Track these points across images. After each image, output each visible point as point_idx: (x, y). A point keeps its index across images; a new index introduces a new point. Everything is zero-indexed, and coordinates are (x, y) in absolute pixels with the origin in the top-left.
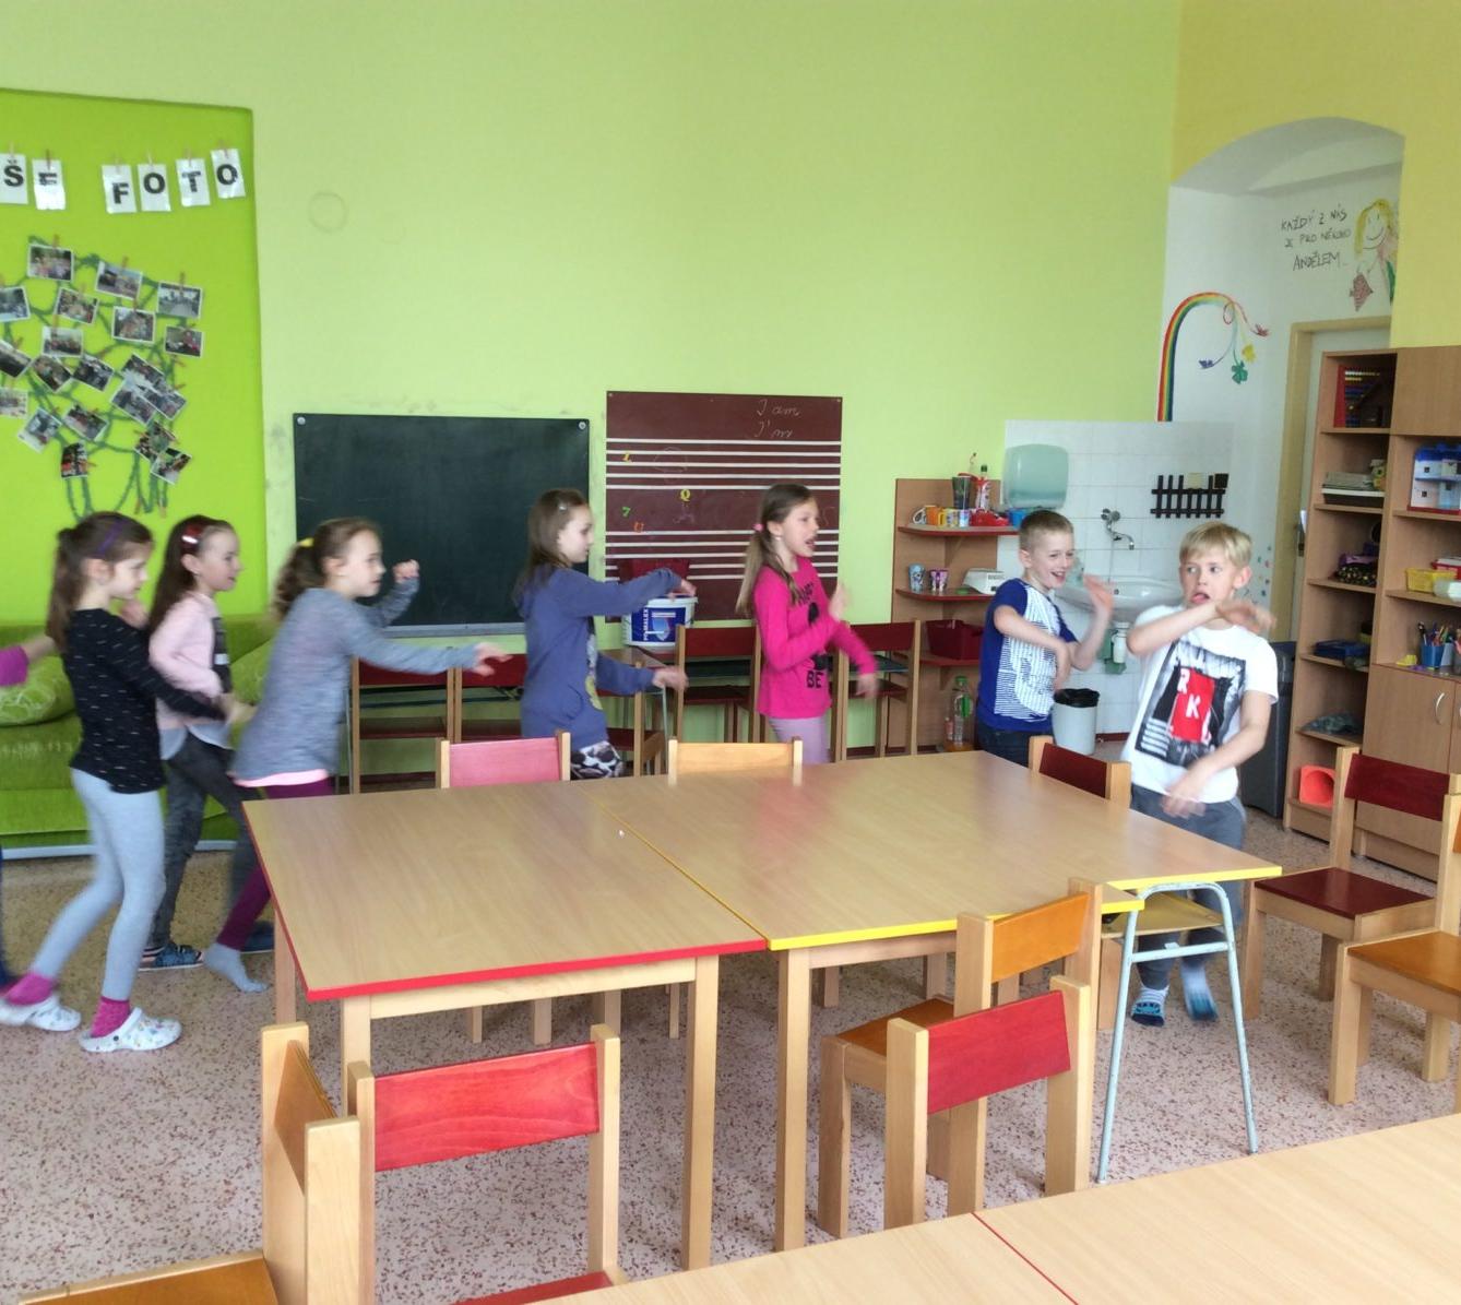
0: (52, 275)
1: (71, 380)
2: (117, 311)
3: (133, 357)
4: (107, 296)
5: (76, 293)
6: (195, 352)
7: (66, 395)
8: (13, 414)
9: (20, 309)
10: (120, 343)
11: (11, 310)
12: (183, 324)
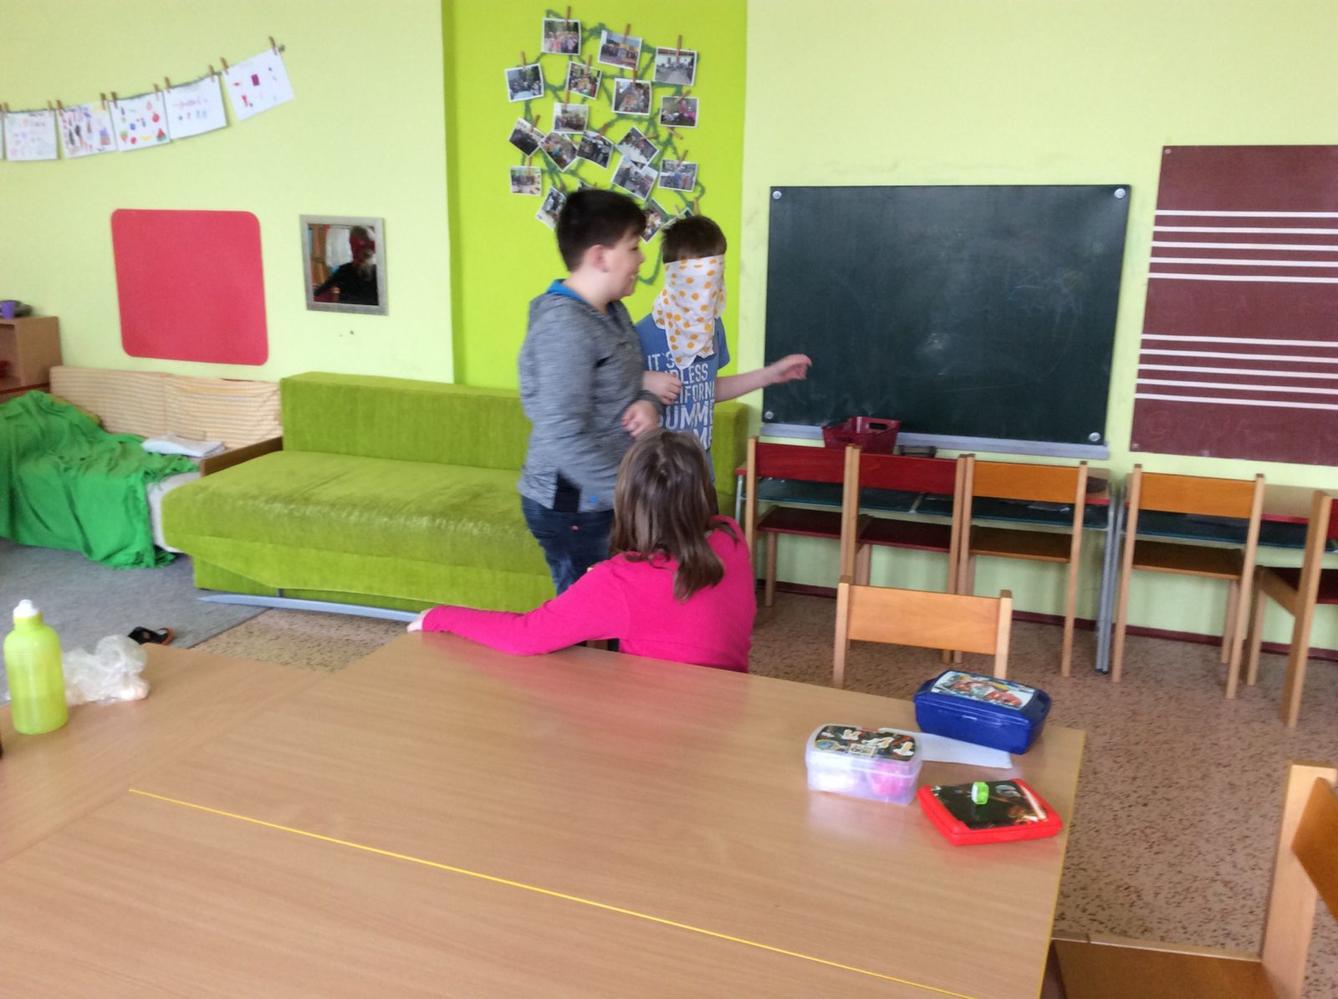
0: (565, 50)
1: (577, 158)
2: (618, 83)
3: (633, 130)
4: (611, 67)
5: (584, 66)
6: (690, 121)
7: (573, 173)
8: (532, 192)
9: (536, 86)
10: (621, 117)
11: (529, 88)
12: (679, 92)
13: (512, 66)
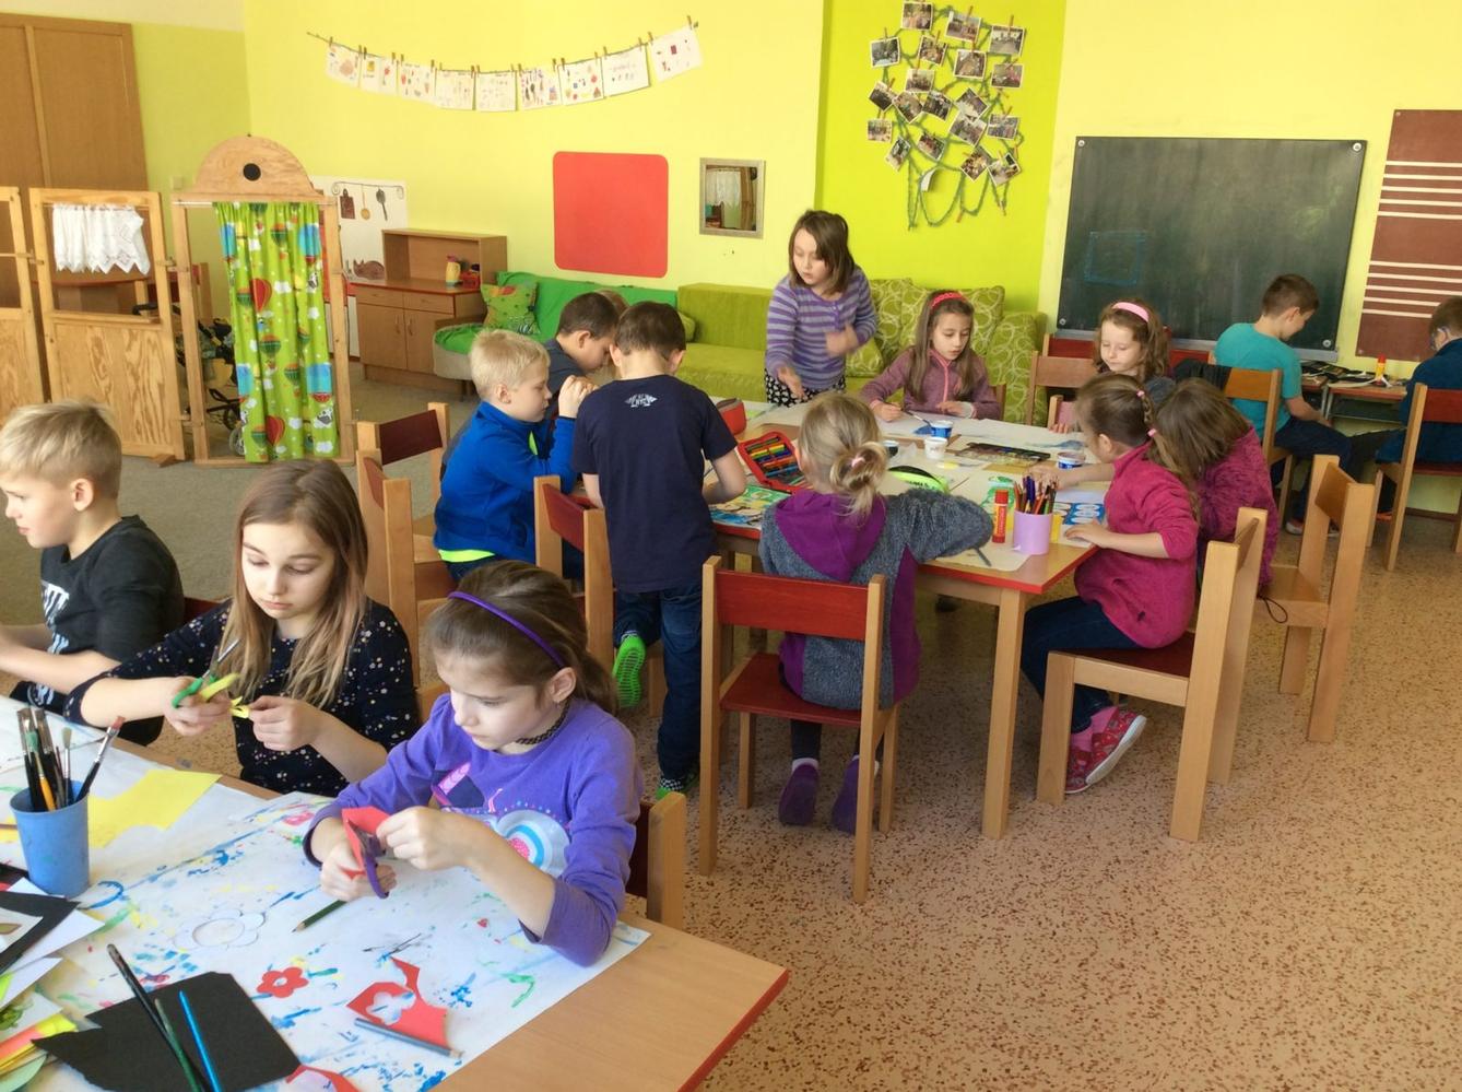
0: (919, 26)
1: (922, 112)
2: (959, 53)
3: (969, 90)
4: (955, 40)
5: (932, 39)
6: (1016, 84)
7: (918, 124)
8: (883, 140)
9: (894, 55)
10: (960, 79)
11: (888, 56)
12: (1008, 60)
13: (875, 38)
